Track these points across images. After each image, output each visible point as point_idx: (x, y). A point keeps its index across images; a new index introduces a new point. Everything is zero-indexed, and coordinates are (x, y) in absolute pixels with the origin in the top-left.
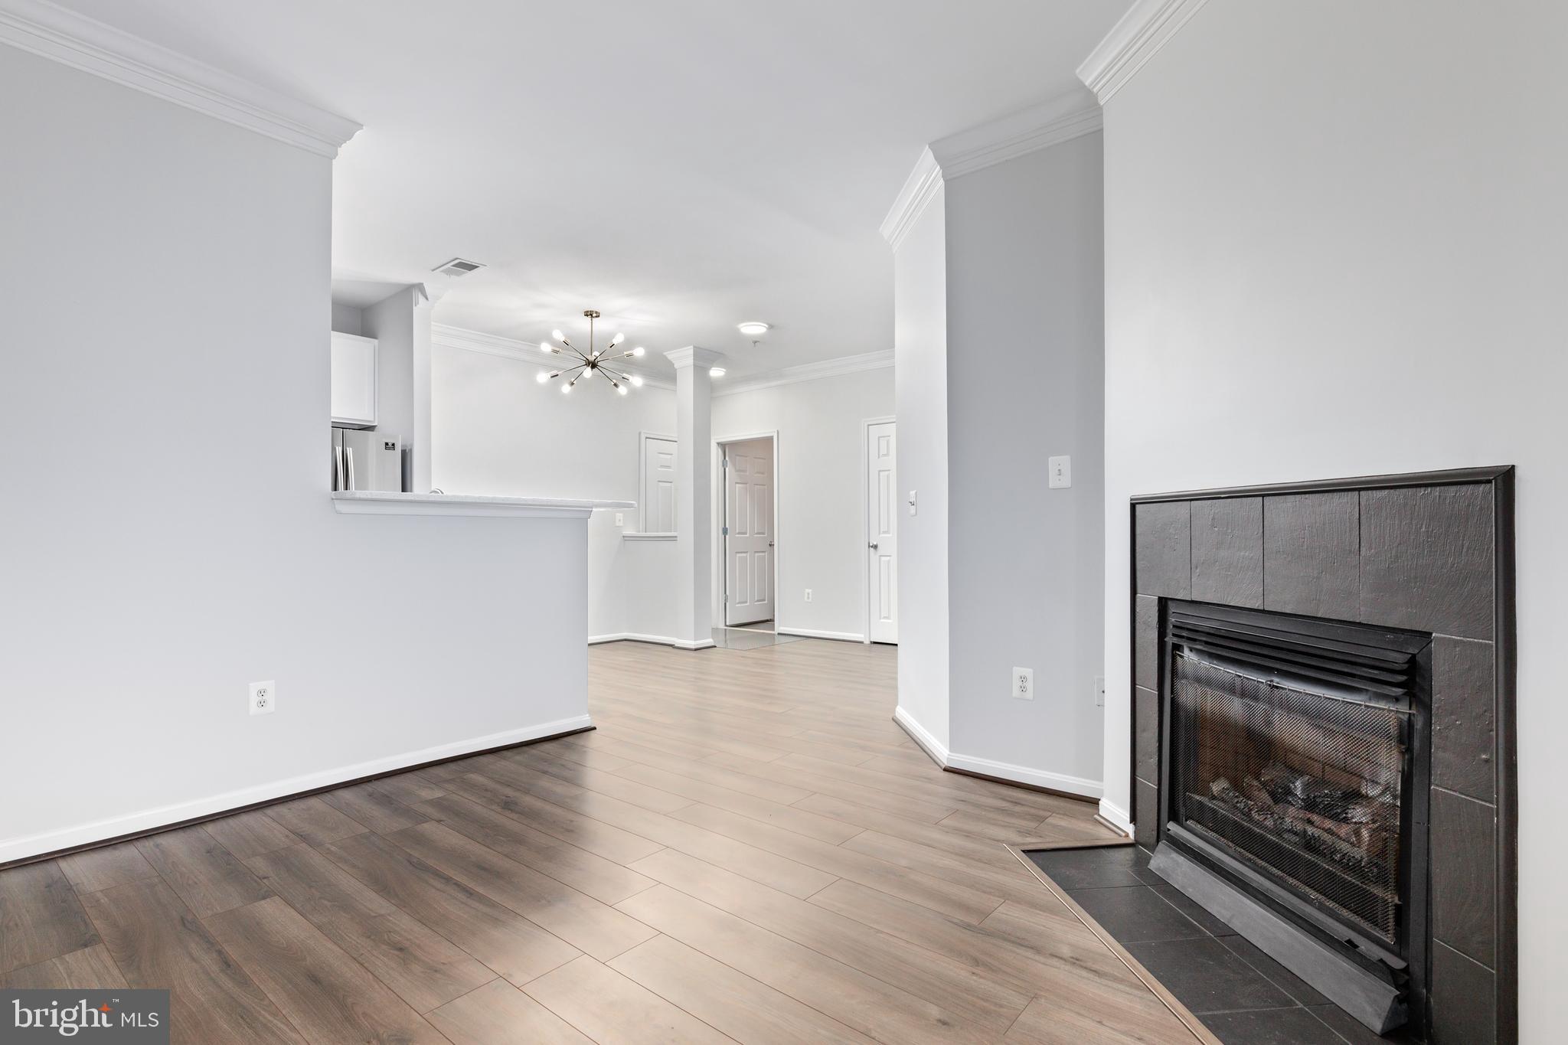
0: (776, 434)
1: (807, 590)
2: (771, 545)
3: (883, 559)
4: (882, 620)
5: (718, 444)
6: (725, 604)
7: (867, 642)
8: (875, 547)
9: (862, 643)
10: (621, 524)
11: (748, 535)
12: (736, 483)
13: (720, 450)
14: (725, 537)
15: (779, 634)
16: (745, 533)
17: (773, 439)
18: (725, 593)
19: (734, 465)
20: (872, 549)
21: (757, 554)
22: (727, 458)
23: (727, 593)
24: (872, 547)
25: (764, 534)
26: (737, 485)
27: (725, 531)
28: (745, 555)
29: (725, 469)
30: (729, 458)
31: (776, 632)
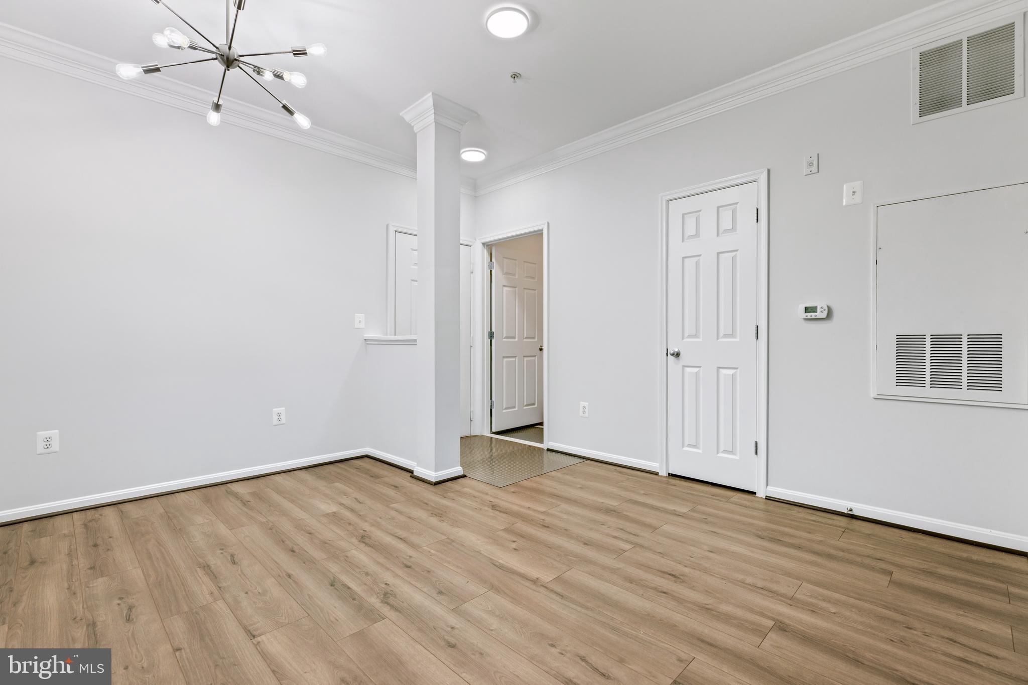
0: (546, 225)
1: (583, 404)
2: (541, 350)
3: (688, 370)
4: (686, 449)
5: (484, 244)
6: (491, 410)
7: (663, 473)
8: (677, 355)
9: (656, 474)
10: (362, 325)
11: (516, 340)
12: (504, 286)
13: (485, 251)
14: (491, 341)
15: (549, 450)
16: (514, 338)
17: (542, 234)
18: (491, 399)
19: (501, 266)
20: (671, 358)
21: (526, 359)
22: (493, 260)
23: (493, 399)
24: (673, 355)
25: (534, 338)
26: (505, 289)
27: (491, 335)
28: (514, 359)
29: (491, 271)
30: (496, 259)
31: (544, 446)
